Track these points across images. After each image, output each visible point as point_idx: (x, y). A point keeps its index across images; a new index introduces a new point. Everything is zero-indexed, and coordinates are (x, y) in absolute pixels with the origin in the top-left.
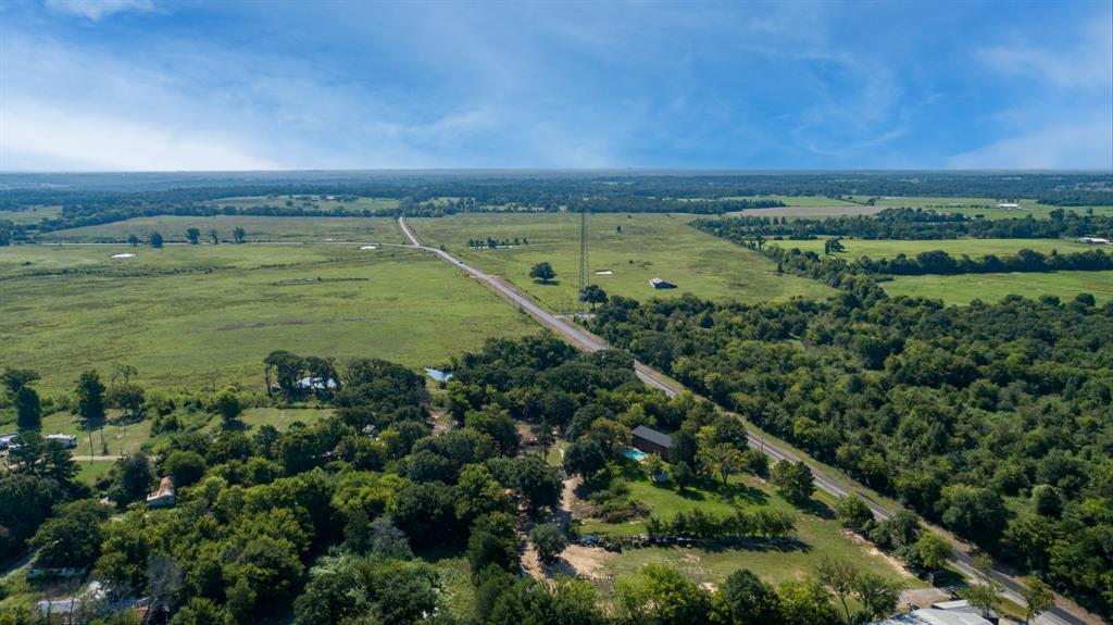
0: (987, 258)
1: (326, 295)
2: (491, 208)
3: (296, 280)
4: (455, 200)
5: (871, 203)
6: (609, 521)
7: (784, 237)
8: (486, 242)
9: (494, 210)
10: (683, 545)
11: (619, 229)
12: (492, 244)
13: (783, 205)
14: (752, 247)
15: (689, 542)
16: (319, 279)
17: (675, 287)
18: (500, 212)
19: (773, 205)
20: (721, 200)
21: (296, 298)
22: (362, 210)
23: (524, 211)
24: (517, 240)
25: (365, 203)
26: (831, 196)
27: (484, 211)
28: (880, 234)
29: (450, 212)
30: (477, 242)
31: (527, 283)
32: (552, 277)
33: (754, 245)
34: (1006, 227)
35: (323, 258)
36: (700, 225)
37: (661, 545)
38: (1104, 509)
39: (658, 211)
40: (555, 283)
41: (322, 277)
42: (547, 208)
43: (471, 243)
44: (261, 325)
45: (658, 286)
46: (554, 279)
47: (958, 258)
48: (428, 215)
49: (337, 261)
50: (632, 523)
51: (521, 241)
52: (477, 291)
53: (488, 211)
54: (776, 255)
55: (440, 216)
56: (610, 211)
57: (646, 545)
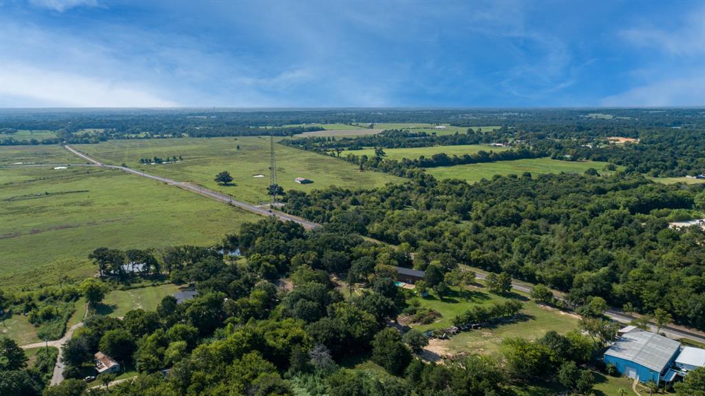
0: (465, 156)
1: (65, 205)
2: (134, 136)
3: (25, 196)
4: (101, 131)
5: (371, 127)
6: (425, 323)
7: (345, 148)
8: (153, 160)
9: (136, 138)
10: (476, 328)
11: (238, 147)
12: (158, 161)
13: (323, 130)
14: (333, 155)
15: (479, 326)
16: (47, 194)
17: (312, 182)
18: (141, 138)
19: (318, 129)
20: (284, 126)
21: (42, 209)
22: (29, 140)
23: (158, 137)
24: (174, 158)
25: (25, 135)
26: (346, 124)
27: (128, 138)
28: (395, 145)
29: (103, 140)
30: (146, 160)
31: (215, 186)
32: (230, 181)
33: (334, 154)
34: (455, 139)
35: (31, 178)
36: (288, 144)
37: (465, 330)
38: (643, 274)
39: (251, 135)
40: (234, 185)
41: (48, 192)
42: (174, 134)
43: (142, 161)
44: (35, 232)
45: (303, 182)
46: (232, 182)
47: (452, 157)
48: (87, 142)
49: (44, 179)
50: (437, 322)
51: (177, 158)
52: (184, 194)
53: (132, 138)
54: (353, 160)
55: (96, 142)
56: (218, 136)
57: (458, 332)
